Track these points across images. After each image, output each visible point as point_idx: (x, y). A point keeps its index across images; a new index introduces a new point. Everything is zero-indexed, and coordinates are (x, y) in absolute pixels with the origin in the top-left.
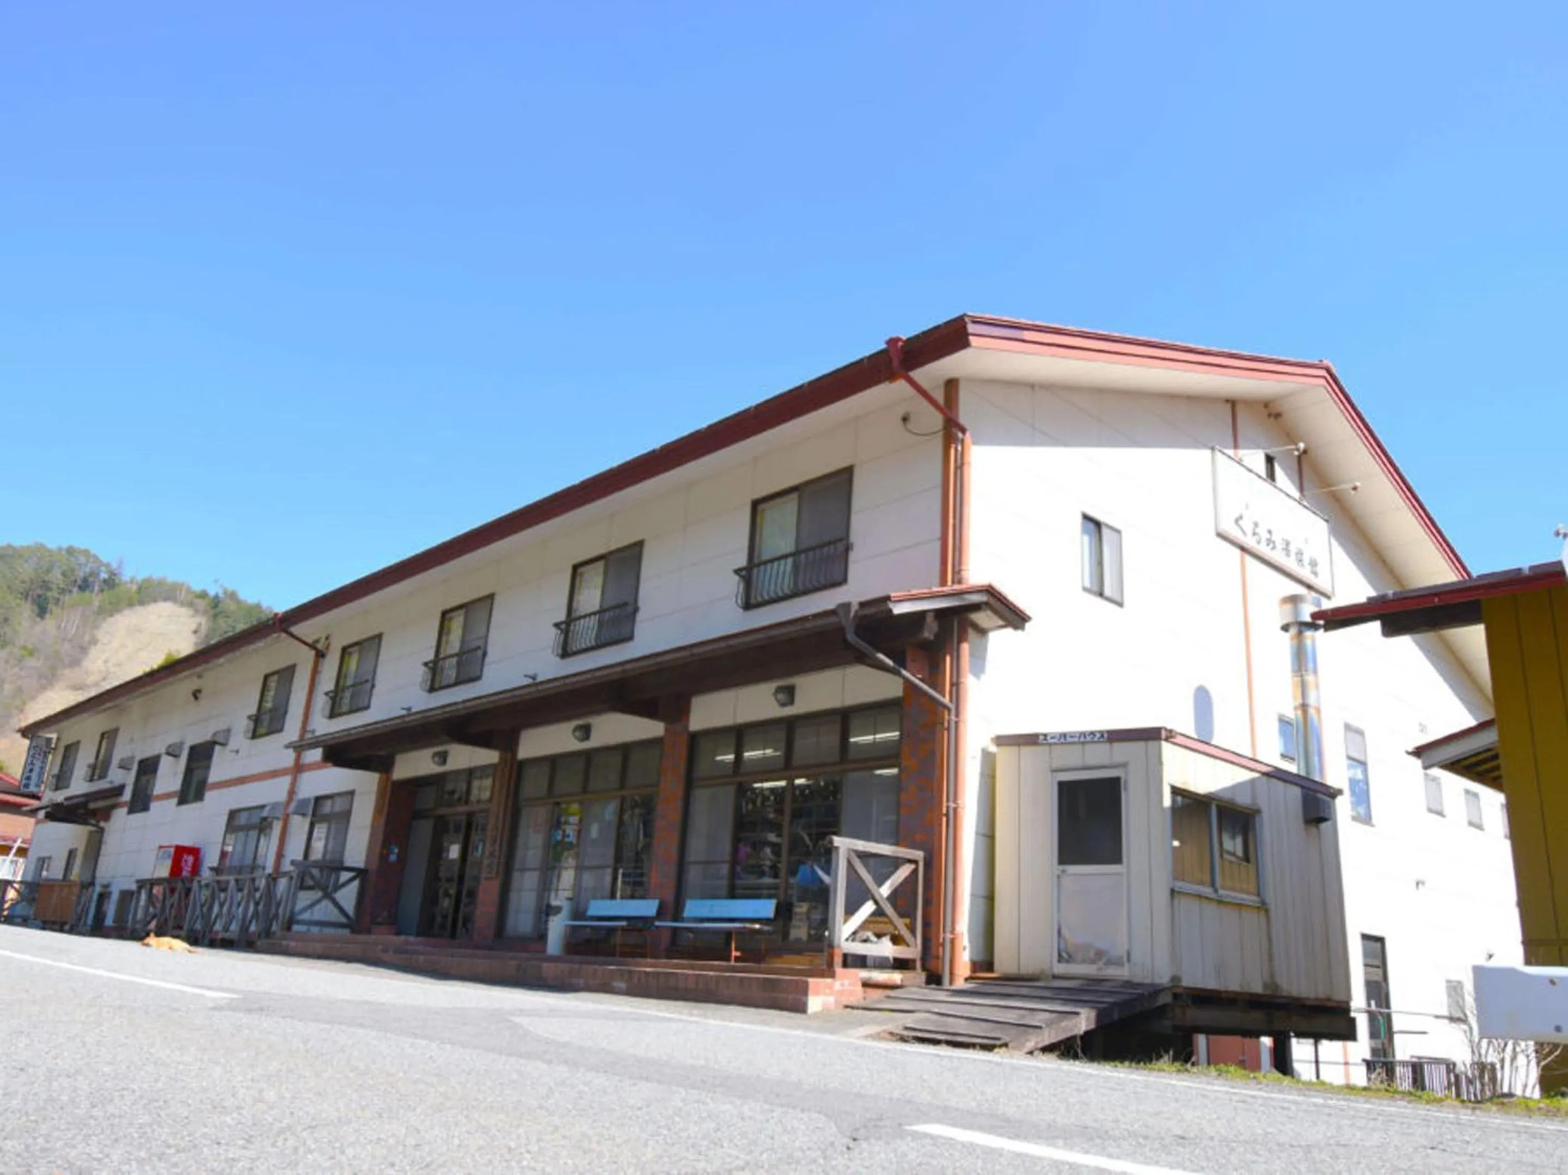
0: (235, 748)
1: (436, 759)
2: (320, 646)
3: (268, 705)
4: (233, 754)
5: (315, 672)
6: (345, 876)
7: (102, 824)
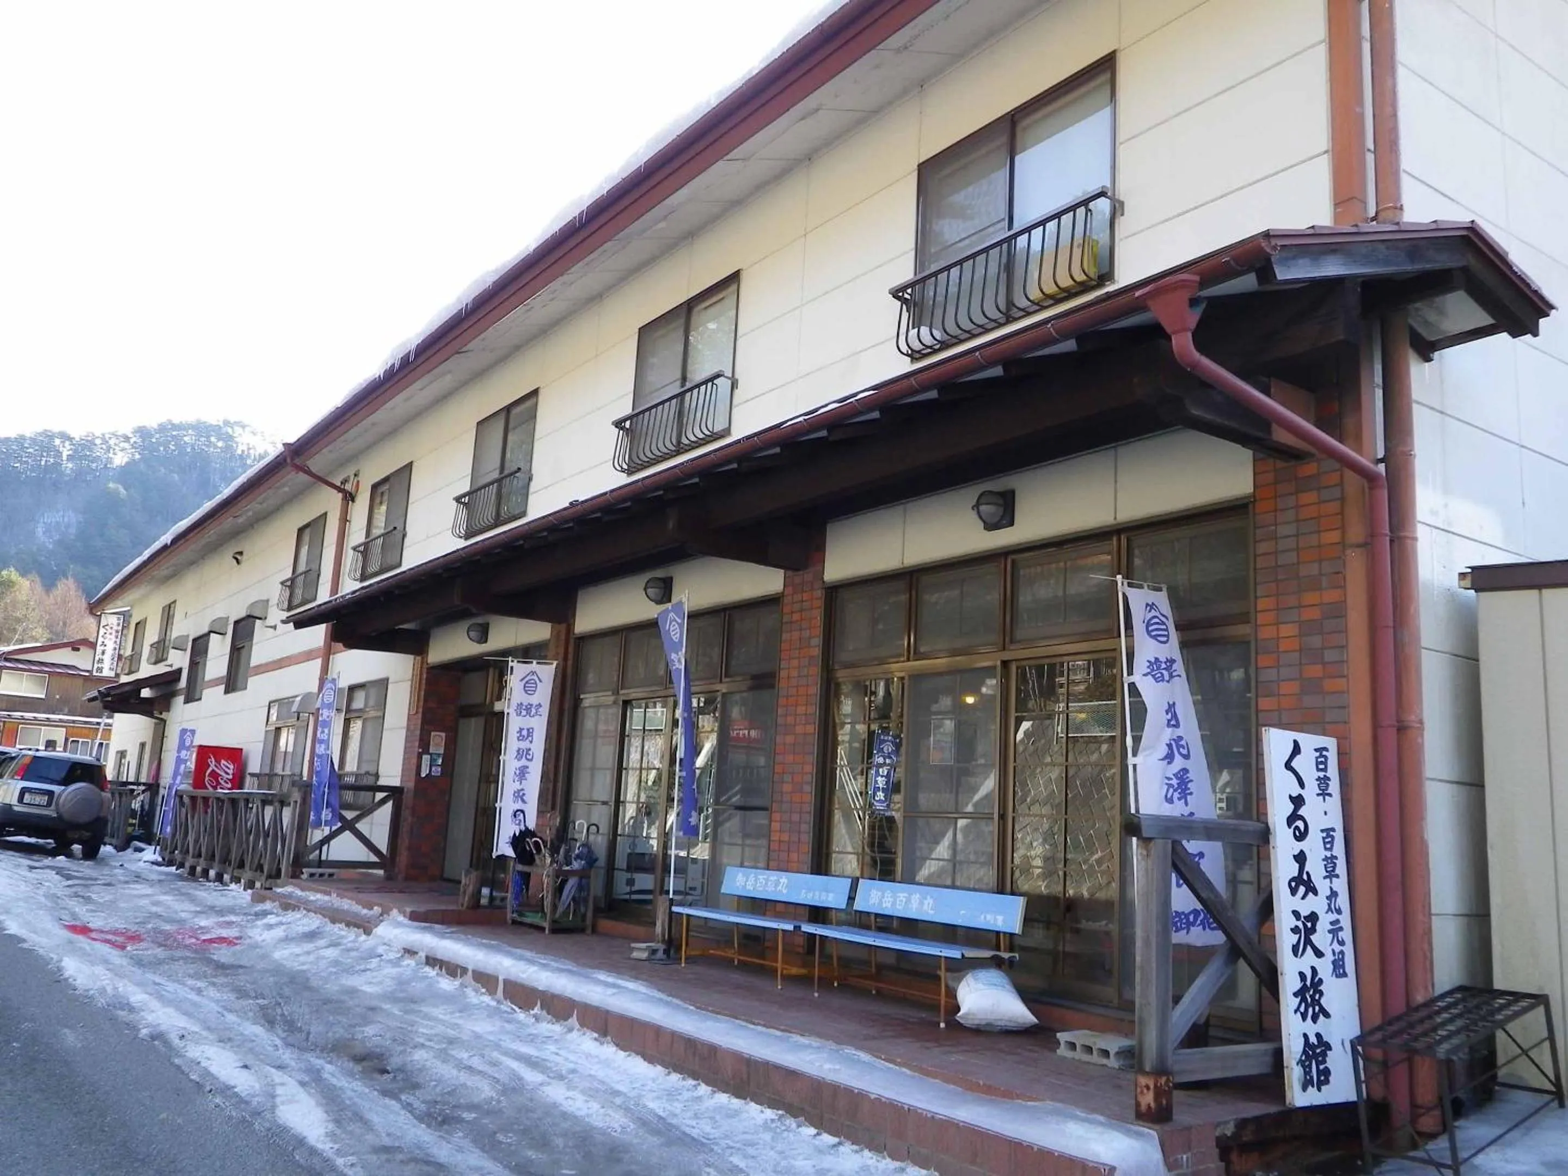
0: (273, 624)
1: (472, 634)
2: (348, 487)
3: (302, 567)
4: (271, 630)
5: (344, 520)
6: (380, 796)
7: (164, 716)
